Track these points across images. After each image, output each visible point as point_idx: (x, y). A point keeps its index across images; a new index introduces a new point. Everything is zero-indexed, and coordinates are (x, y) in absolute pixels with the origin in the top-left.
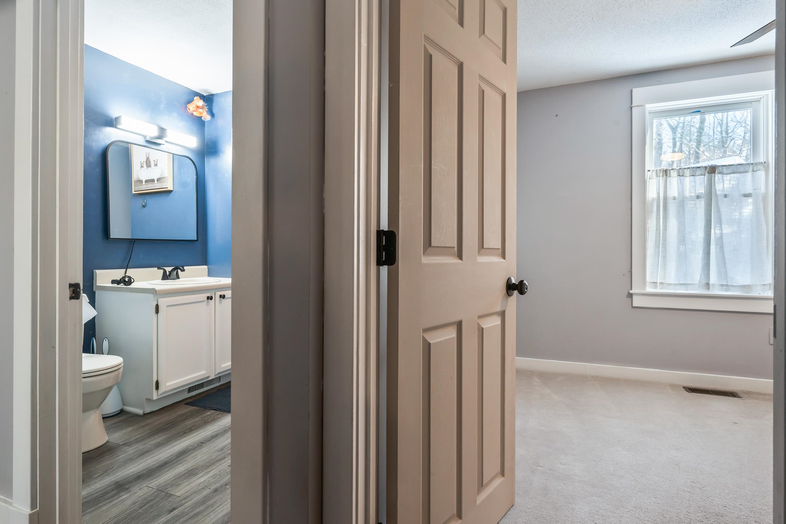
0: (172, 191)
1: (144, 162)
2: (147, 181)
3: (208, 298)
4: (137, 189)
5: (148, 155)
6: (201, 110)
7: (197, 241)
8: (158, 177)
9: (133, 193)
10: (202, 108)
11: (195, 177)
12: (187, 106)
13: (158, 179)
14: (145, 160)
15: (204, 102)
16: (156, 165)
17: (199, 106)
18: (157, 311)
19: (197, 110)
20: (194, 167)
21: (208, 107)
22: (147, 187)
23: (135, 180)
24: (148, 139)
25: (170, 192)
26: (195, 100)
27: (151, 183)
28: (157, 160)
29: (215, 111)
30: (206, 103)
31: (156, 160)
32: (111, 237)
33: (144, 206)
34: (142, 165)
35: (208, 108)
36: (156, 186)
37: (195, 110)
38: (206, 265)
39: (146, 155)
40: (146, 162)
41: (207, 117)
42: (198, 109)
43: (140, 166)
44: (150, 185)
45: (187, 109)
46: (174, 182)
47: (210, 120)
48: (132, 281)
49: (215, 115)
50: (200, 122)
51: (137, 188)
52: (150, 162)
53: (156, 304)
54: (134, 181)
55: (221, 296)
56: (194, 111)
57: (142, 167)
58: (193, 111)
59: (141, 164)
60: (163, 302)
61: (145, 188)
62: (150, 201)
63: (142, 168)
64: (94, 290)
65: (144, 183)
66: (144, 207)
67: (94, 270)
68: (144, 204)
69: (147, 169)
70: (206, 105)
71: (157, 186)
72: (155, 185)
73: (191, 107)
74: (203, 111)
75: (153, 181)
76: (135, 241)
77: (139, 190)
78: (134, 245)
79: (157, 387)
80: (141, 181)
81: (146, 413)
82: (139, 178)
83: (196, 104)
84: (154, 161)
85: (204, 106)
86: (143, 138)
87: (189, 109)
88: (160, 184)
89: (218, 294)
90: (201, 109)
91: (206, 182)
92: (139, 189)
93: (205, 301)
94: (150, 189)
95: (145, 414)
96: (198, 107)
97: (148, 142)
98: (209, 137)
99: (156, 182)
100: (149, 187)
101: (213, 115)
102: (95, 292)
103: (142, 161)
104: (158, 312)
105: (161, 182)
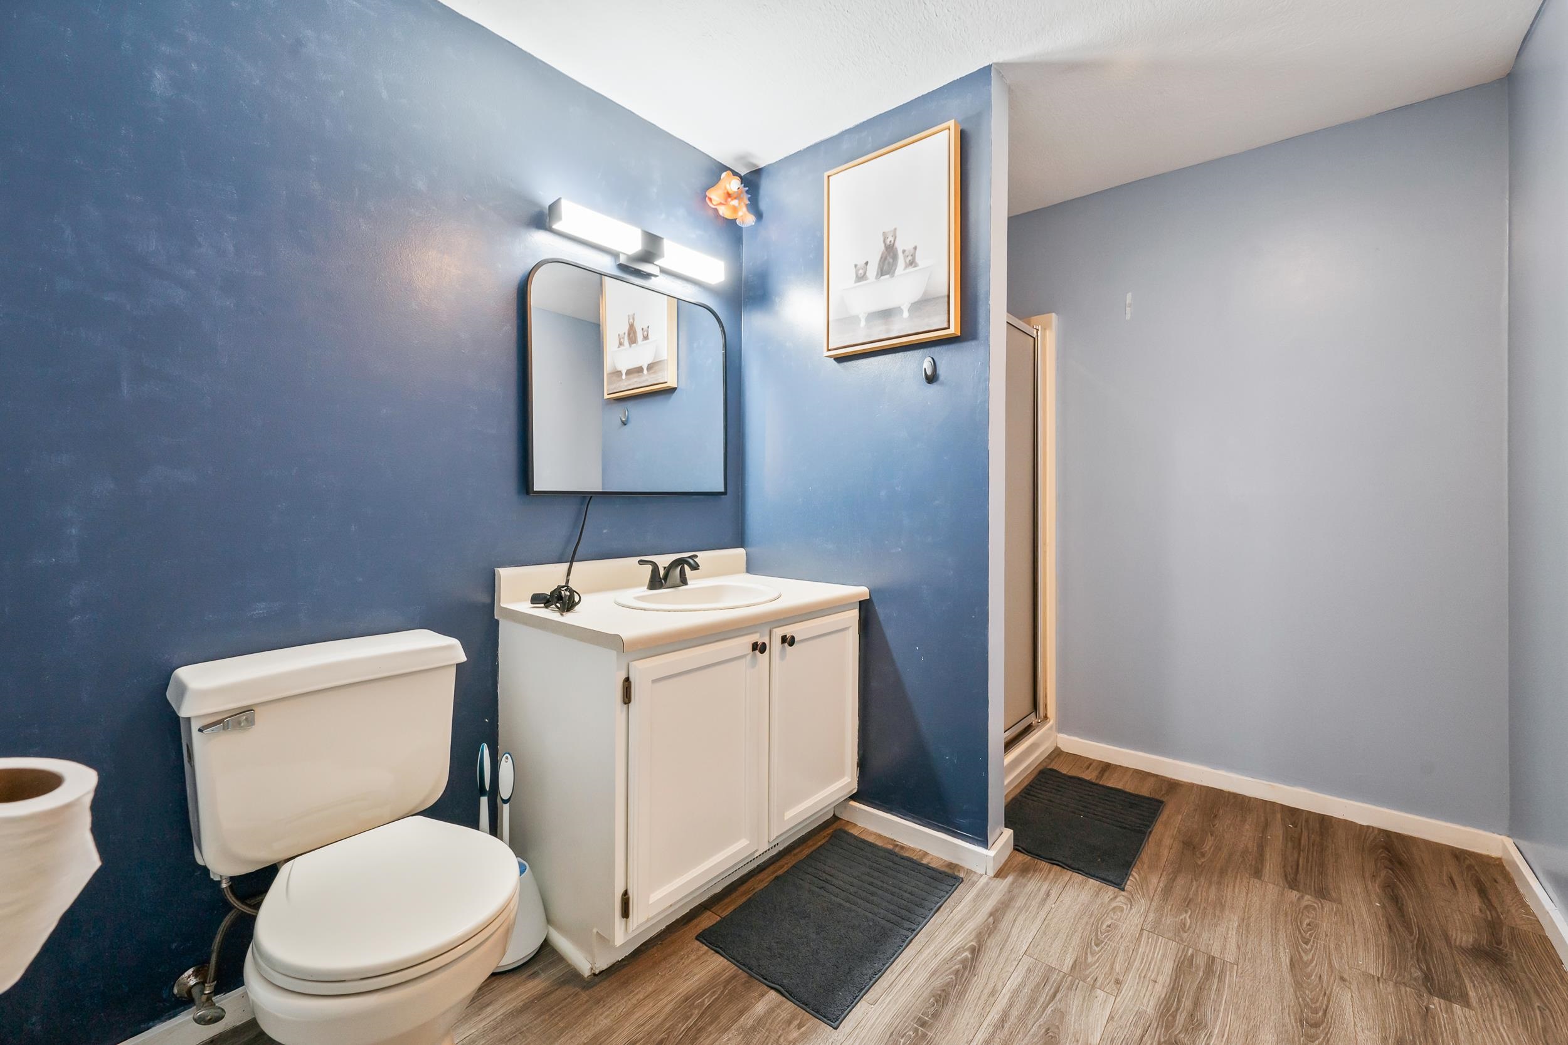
0: (675, 389)
1: (625, 334)
2: (629, 372)
3: (755, 647)
4: (613, 389)
5: (631, 320)
6: (735, 203)
7: (724, 493)
8: (651, 362)
9: (605, 398)
10: (737, 197)
11: (721, 352)
12: (707, 194)
13: (649, 365)
14: (626, 329)
15: (741, 184)
16: (646, 338)
17: (730, 192)
18: (627, 697)
19: (726, 201)
20: (719, 330)
21: (750, 196)
22: (630, 385)
23: (608, 372)
24: (622, 260)
25: (672, 390)
26: (724, 178)
27: (636, 375)
28: (648, 327)
29: (763, 205)
30: (745, 187)
31: (645, 327)
32: (535, 490)
33: (624, 423)
34: (622, 340)
35: (749, 199)
36: (645, 382)
37: (723, 202)
38: (742, 545)
39: (629, 319)
40: (629, 334)
41: (746, 219)
42: (729, 199)
43: (618, 343)
44: (635, 380)
45: (707, 203)
46: (680, 370)
47: (753, 224)
48: (577, 599)
49: (764, 215)
50: (732, 231)
51: (612, 387)
52: (635, 333)
53: (623, 676)
54: (608, 374)
55: (784, 639)
56: (721, 204)
57: (621, 344)
58: (717, 205)
59: (620, 339)
60: (643, 670)
61: (626, 386)
62: (636, 411)
63: (622, 348)
64: (496, 618)
65: (624, 377)
66: (625, 425)
67: (496, 569)
68: (624, 419)
69: (630, 346)
70: (747, 192)
71: (647, 380)
72: (644, 378)
73: (715, 195)
74: (739, 204)
75: (639, 370)
76: (591, 497)
77: (615, 391)
78: (589, 506)
79: (625, 913)
80: (619, 373)
81: (597, 972)
82: (616, 369)
83: (726, 188)
84: (643, 329)
85: (742, 192)
86: (613, 259)
87: (710, 199)
88: (653, 376)
89: (779, 632)
90: (735, 198)
91: (743, 363)
92: (615, 388)
93: (748, 654)
94: (635, 387)
95: (594, 975)
96: (729, 195)
97: (623, 267)
98: (751, 264)
99: (645, 372)
100: (634, 384)
101: (759, 215)
102: (497, 622)
103: (622, 333)
104: (629, 702)
105: (655, 373)
